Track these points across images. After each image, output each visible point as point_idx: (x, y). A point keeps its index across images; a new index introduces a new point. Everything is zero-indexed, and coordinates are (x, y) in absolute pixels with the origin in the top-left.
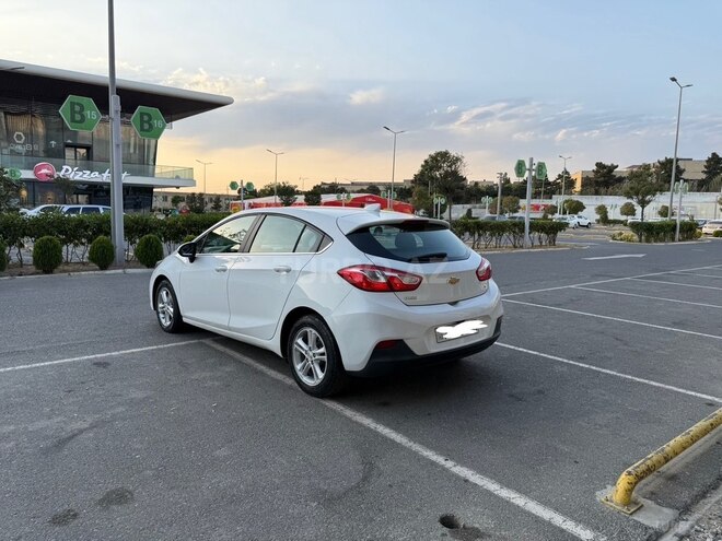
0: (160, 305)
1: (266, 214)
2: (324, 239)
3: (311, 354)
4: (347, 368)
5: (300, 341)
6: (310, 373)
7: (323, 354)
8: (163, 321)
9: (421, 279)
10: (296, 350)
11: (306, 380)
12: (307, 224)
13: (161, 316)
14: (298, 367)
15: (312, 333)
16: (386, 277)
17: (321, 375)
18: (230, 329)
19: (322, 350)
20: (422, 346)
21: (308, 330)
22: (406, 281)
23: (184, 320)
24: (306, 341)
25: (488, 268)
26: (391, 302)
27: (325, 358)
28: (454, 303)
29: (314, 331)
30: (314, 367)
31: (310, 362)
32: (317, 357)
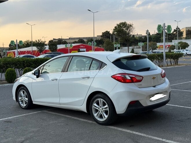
0: (20, 98)
1: (73, 56)
3: (101, 109)
4: (118, 113)
5: (95, 105)
6: (101, 117)
7: (106, 108)
8: (22, 105)
9: (143, 77)
10: (94, 108)
11: (99, 119)
12: (93, 59)
13: (21, 103)
14: (95, 115)
15: (101, 100)
16: (131, 77)
17: (106, 116)
18: (60, 104)
19: (106, 106)
21: (99, 99)
22: (138, 78)
23: (34, 103)
24: (98, 104)
25: (165, 73)
26: (133, 87)
27: (108, 109)
28: (154, 87)
29: (102, 100)
30: (103, 114)
31: (101, 112)
32: (104, 110)
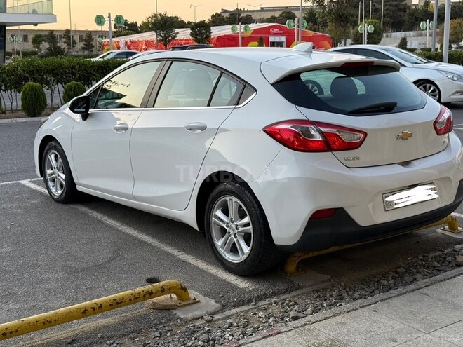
0: (49, 172)
1: (173, 60)
2: (244, 89)
3: (233, 226)
4: (277, 242)
5: (219, 213)
6: (234, 249)
7: (247, 225)
8: (53, 190)
9: (366, 135)
10: (215, 223)
11: (230, 257)
12: (223, 72)
13: (51, 184)
14: (219, 243)
15: (233, 202)
16: (322, 134)
17: (247, 250)
18: (134, 198)
19: (246, 220)
20: (367, 215)
21: (228, 198)
22: (346, 137)
23: (79, 188)
24: (226, 212)
25: (449, 119)
26: (328, 164)
27: (250, 228)
28: (406, 164)
29: (235, 199)
30: (238, 241)
31: (233, 236)
32: (240, 229)
